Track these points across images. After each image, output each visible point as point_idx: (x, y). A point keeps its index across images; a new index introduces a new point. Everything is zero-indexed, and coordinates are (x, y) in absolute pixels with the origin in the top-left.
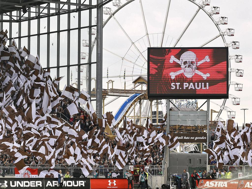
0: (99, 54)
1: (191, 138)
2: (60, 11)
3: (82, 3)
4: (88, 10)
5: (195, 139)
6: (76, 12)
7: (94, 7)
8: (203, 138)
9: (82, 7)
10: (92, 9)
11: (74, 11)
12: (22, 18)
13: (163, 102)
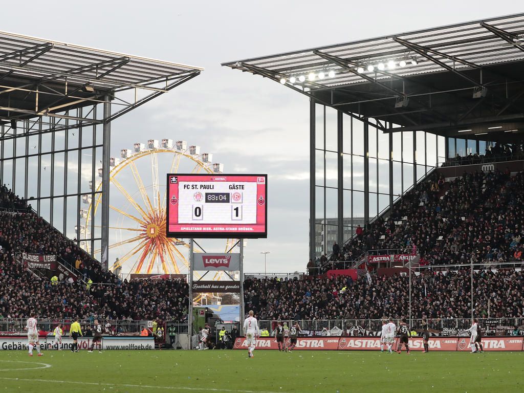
0: (105, 181)
1: (221, 287)
2: (56, 127)
3: (83, 117)
4: (92, 126)
5: (225, 288)
6: (76, 128)
7: (101, 122)
8: (235, 287)
9: (83, 122)
10: (97, 125)
11: (73, 127)
12: (5, 135)
13: (185, 242)
